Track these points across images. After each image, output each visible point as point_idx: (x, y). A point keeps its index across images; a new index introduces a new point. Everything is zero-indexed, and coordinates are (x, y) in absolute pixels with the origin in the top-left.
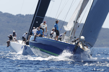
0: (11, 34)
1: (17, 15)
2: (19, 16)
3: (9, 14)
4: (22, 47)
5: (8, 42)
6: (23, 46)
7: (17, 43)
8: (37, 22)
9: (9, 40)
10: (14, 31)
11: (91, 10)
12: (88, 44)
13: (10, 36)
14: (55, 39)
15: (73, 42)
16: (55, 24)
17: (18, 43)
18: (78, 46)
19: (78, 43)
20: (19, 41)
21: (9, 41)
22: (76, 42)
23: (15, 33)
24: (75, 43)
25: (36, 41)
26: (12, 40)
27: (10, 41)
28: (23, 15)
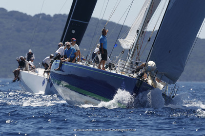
0: (22, 57)
1: (37, 16)
2: (41, 17)
3: (21, 13)
4: (44, 83)
5: (16, 71)
6: (46, 80)
7: (33, 73)
8: (73, 32)
9: (19, 68)
10: (30, 51)
11: (169, 8)
12: (165, 75)
13: (20, 60)
14: (99, 67)
15: (133, 72)
16: (102, 37)
17: (36, 74)
18: (143, 80)
19: (142, 74)
20: (37, 69)
21: (19, 71)
22: (139, 73)
23: (32, 54)
24: (138, 75)
25: (63, 71)
26: (24, 69)
27: (21, 71)
28: (49, 16)
